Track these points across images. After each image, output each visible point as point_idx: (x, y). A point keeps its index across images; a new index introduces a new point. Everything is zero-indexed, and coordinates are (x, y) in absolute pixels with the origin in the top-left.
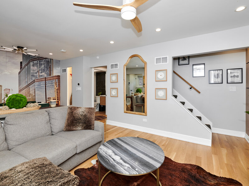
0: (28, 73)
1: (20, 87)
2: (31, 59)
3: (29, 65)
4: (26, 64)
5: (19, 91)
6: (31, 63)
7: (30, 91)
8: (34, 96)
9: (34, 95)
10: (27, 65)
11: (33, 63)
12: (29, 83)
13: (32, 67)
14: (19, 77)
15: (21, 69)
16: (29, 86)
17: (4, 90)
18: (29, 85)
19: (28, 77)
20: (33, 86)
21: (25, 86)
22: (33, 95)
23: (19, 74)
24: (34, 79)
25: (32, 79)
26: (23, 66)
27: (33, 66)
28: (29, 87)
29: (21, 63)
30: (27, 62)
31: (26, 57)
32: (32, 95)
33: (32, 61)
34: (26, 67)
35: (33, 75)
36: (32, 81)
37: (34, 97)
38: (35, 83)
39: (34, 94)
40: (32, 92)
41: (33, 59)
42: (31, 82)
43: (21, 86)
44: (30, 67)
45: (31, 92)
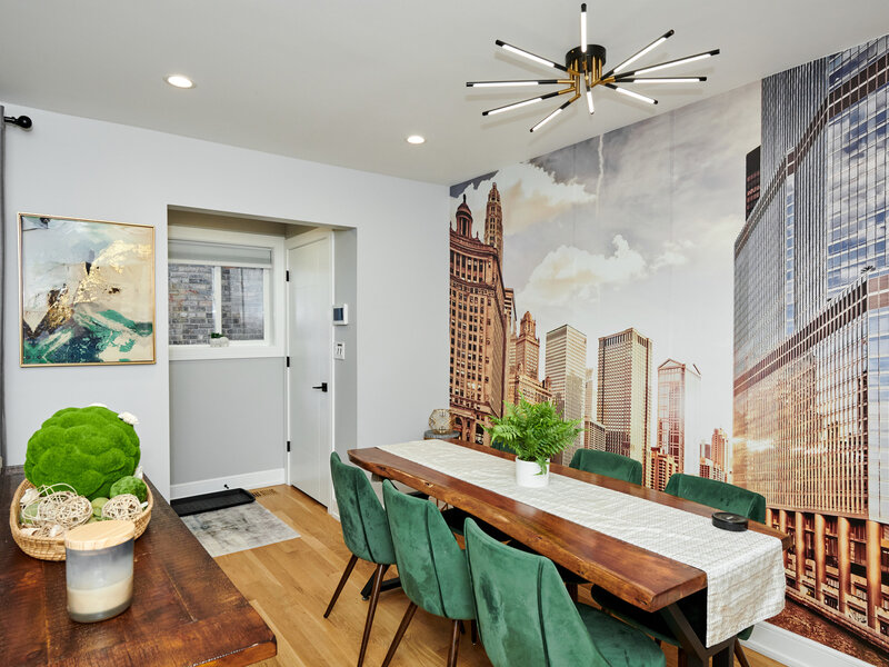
0: (803, 228)
1: (741, 355)
2: (837, 93)
3: (810, 155)
4: (791, 157)
5: (736, 383)
6: (835, 134)
7: (814, 392)
8: (853, 441)
9: (849, 429)
10: (797, 157)
11: (855, 118)
12: (808, 318)
13: (838, 171)
14: (741, 275)
15: (748, 211)
16: (809, 344)
17: (660, 368)
18: (810, 336)
19: (805, 269)
20: (849, 347)
21: (775, 343)
22: (844, 432)
23: (737, 255)
24: (852, 275)
25: (835, 282)
26: (767, 175)
27: (848, 150)
28: (811, 359)
29: (753, 160)
30: (799, 135)
31: (789, 95)
32: (835, 427)
33: (838, 110)
34: (790, 179)
35: (849, 244)
36: (837, 298)
37: (852, 458)
38: (870, 313)
39: (855, 430)
40: (834, 403)
41: (846, 88)
42: (826, 306)
43: (748, 347)
44: (823, 171)
45: (824, 405)
